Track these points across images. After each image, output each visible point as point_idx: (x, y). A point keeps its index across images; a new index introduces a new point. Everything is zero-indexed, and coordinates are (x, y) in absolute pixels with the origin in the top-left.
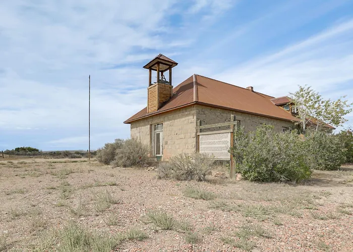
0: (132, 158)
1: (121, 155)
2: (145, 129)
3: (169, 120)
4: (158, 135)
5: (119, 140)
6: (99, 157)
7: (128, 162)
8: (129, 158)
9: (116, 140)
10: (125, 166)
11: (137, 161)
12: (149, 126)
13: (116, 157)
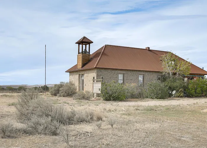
0: (67, 92)
1: (62, 91)
2: (76, 76)
3: (87, 73)
4: (83, 80)
5: (62, 82)
6: (51, 92)
7: (66, 94)
8: (66, 92)
9: (61, 82)
10: (64, 96)
11: (70, 94)
12: (78, 75)
13: (60, 92)
